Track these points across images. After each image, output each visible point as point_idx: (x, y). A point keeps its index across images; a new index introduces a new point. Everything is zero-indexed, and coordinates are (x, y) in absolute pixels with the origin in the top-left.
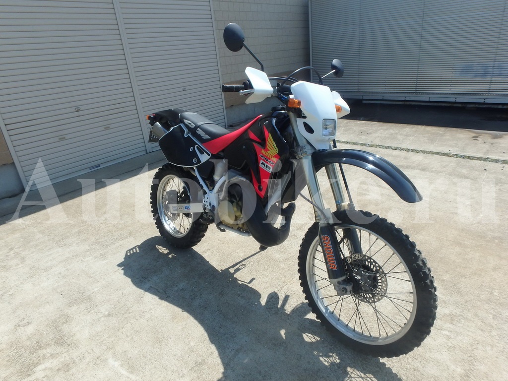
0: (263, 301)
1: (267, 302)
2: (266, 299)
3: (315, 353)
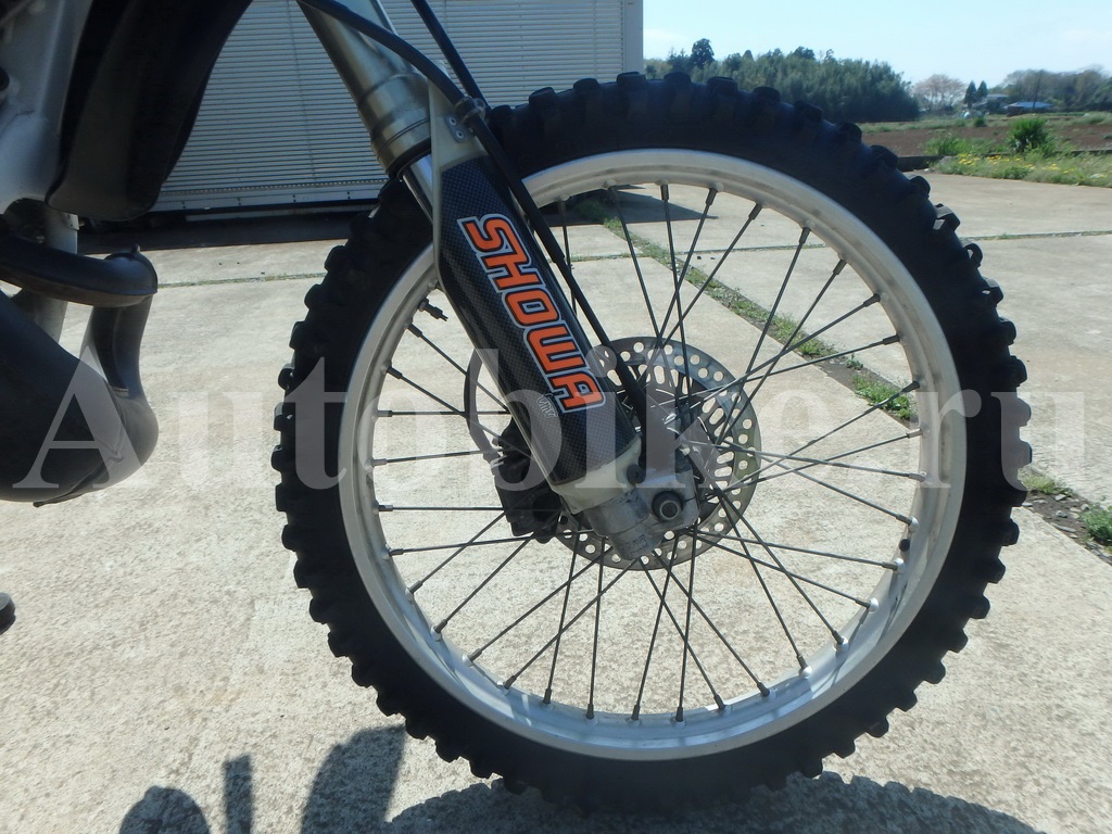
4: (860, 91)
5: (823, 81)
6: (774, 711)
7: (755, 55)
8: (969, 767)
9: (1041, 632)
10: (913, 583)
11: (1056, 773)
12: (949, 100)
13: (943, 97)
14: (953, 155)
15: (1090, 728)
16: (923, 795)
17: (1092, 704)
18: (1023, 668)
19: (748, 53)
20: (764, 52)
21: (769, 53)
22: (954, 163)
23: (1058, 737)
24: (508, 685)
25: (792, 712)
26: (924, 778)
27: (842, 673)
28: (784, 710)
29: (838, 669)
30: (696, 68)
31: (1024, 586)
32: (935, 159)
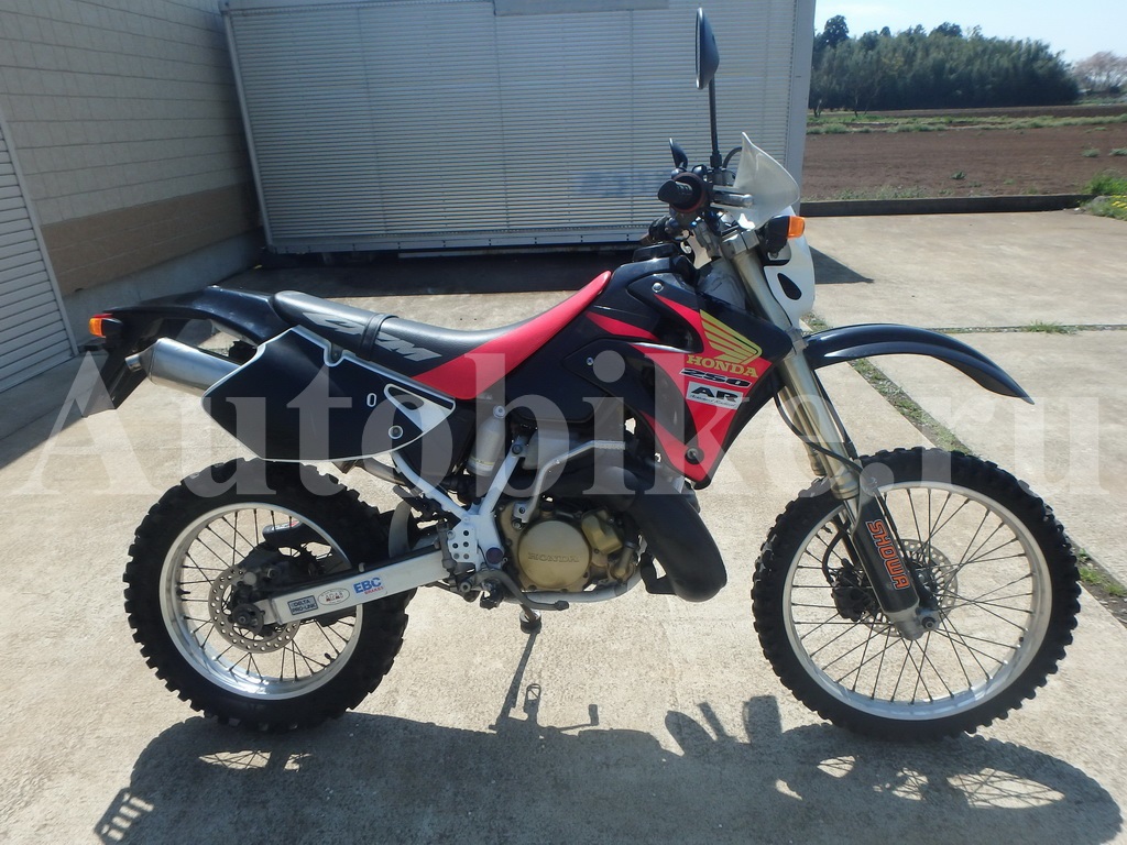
0: (671, 745)
1: (682, 742)
2: (672, 739)
3: (877, 788)
4: (1011, 71)
5: (970, 61)
6: (956, 705)
7: (894, 32)
8: (1046, 740)
9: (1096, 681)
10: (1024, 656)
11: (1088, 747)
12: (1116, 79)
13: (1108, 76)
14: (1107, 194)
15: (1110, 730)
16: (1023, 749)
17: (1114, 719)
18: (1082, 699)
19: (886, 31)
20: (904, 29)
21: (910, 30)
22: (1106, 205)
23: (1092, 732)
24: (838, 682)
25: (964, 706)
26: (1024, 742)
27: (989, 691)
28: (961, 705)
29: (987, 689)
30: (829, 47)
31: (1091, 655)
32: (1087, 199)
